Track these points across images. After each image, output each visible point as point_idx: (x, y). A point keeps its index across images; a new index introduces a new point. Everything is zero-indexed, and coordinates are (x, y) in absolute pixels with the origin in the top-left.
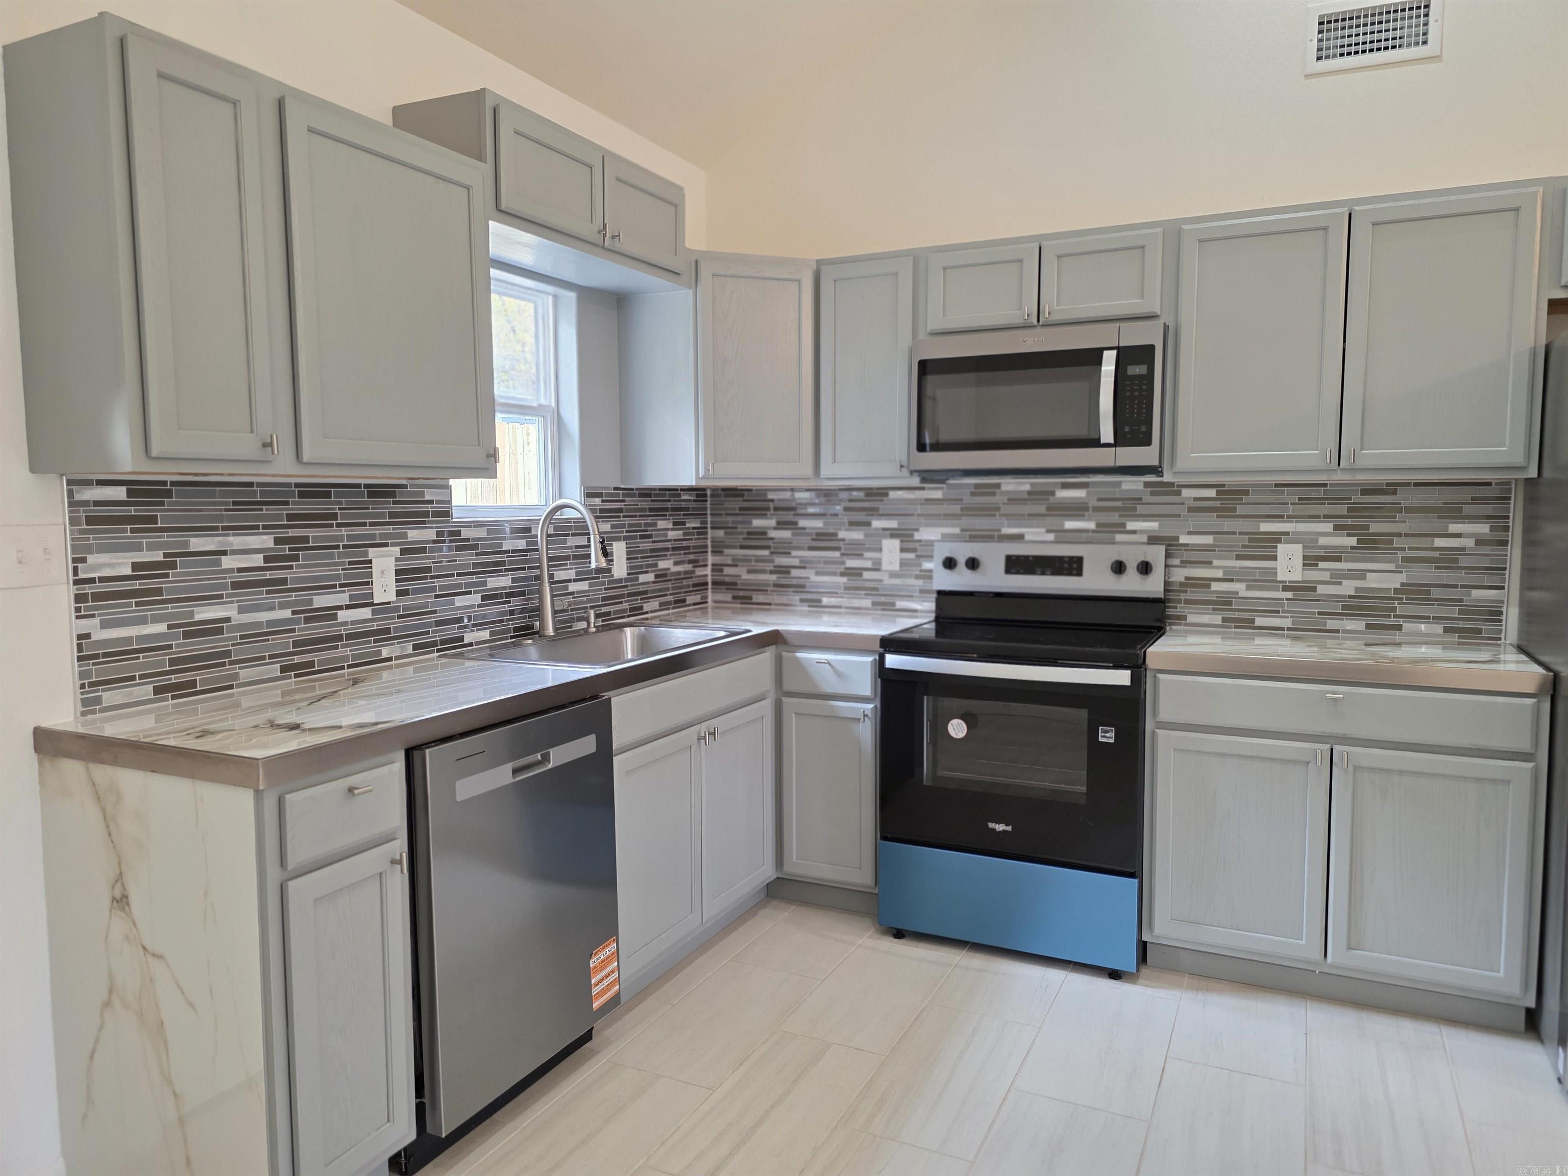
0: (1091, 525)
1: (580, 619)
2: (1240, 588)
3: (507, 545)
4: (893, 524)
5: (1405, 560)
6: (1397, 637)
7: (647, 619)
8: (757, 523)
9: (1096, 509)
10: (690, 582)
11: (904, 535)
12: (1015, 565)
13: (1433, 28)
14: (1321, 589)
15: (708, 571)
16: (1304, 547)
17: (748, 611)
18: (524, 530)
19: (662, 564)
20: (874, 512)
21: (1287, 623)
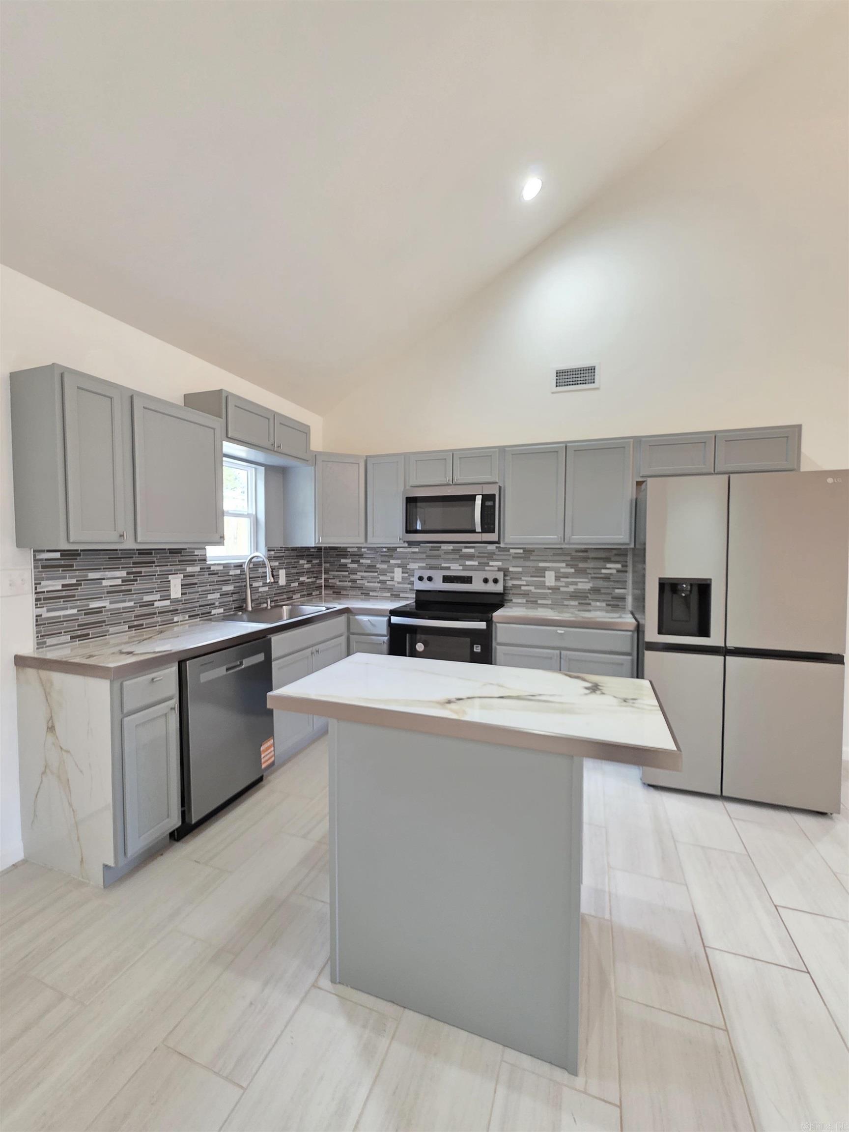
0: (476, 563)
1: (264, 603)
2: (532, 588)
3: (232, 573)
4: (399, 562)
5: (592, 578)
6: (589, 608)
7: (295, 602)
8: (343, 561)
9: (478, 557)
10: (315, 586)
11: (403, 567)
12: (447, 579)
13: (597, 377)
14: (562, 589)
15: (323, 581)
16: (556, 573)
17: (340, 599)
18: (240, 566)
19: (302, 579)
20: (391, 557)
21: (549, 602)
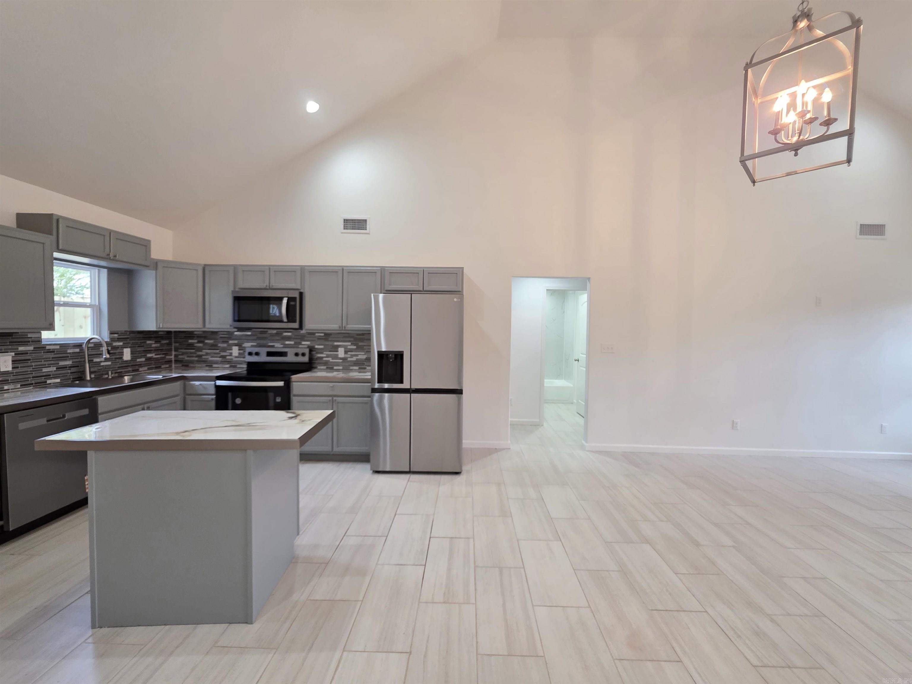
0: (292, 343)
1: (106, 374)
2: (330, 359)
3: (69, 351)
4: (236, 342)
5: (367, 352)
6: (365, 370)
7: (141, 373)
8: (190, 341)
9: (294, 338)
10: (164, 360)
11: (239, 345)
12: (269, 354)
13: (368, 226)
14: (349, 359)
15: (173, 357)
16: (345, 349)
17: (188, 370)
18: (79, 346)
19: (149, 355)
20: (230, 339)
21: (341, 368)
